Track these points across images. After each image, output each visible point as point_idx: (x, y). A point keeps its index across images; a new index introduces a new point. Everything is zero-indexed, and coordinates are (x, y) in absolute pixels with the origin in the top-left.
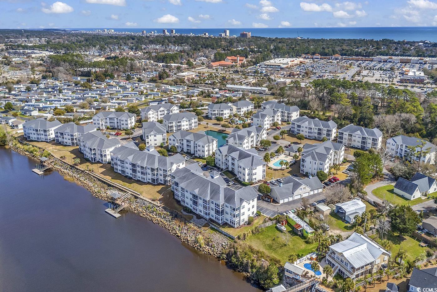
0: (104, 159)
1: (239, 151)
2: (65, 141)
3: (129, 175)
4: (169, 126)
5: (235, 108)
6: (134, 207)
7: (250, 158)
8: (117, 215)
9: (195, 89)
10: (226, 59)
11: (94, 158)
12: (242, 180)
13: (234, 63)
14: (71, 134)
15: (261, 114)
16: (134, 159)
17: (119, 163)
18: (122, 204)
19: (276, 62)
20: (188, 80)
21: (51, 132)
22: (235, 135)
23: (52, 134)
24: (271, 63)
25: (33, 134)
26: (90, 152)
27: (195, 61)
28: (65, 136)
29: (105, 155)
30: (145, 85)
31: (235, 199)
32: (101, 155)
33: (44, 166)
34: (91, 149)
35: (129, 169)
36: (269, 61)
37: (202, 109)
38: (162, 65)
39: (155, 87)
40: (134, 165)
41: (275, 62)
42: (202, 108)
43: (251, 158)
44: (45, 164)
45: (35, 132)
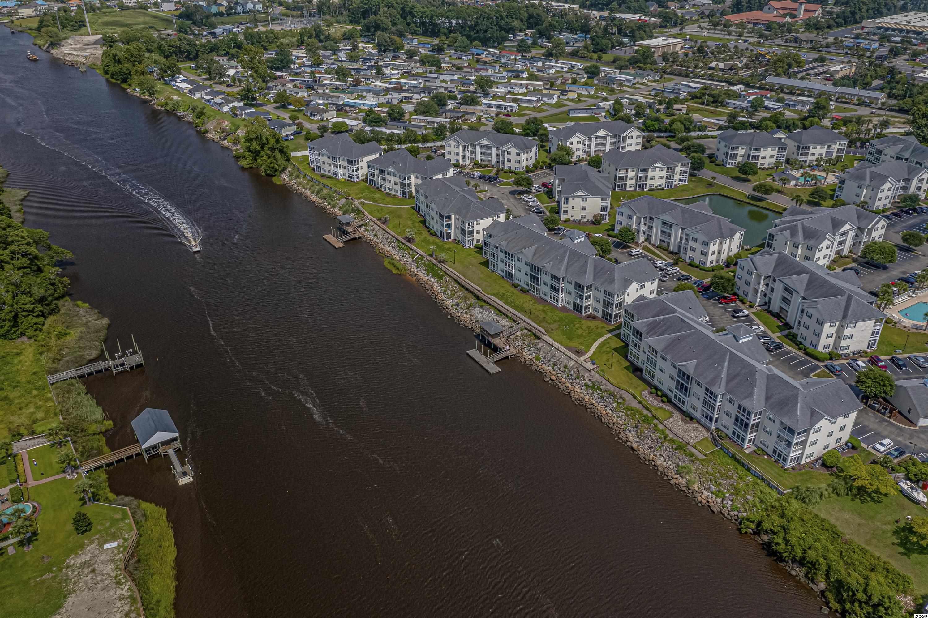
0: (467, 239)
1: (808, 275)
2: (388, 185)
3: (522, 284)
4: (616, 176)
5: (791, 145)
6: (530, 357)
7: (841, 297)
8: (493, 369)
9: (683, 83)
10: (766, 8)
11: (447, 234)
12: (807, 343)
13: (788, 19)
14: (402, 175)
15: (871, 173)
16: (537, 255)
17: (501, 255)
18: (504, 348)
19: (912, 24)
20: (665, 58)
21: (360, 164)
22: (796, 226)
23: (362, 168)
24: (895, 23)
25: (326, 163)
26: (438, 219)
27: (682, 7)
28: (387, 177)
29: (471, 233)
30: (560, 65)
31: (797, 409)
32: (463, 231)
33: (345, 233)
34: (441, 216)
35: (523, 272)
36: (889, 17)
37: (698, 137)
38: (600, 17)
39: (583, 72)
40: (535, 269)
41: (909, 22)
42: (700, 133)
43: (843, 299)
44: (349, 229)
45: (330, 161)
